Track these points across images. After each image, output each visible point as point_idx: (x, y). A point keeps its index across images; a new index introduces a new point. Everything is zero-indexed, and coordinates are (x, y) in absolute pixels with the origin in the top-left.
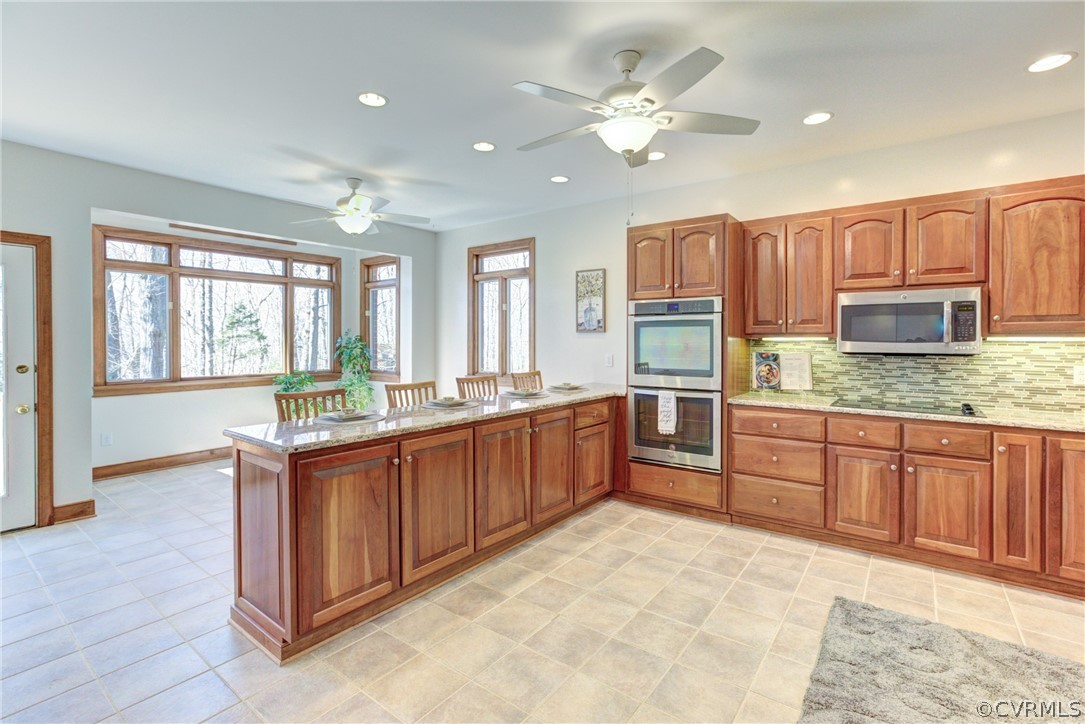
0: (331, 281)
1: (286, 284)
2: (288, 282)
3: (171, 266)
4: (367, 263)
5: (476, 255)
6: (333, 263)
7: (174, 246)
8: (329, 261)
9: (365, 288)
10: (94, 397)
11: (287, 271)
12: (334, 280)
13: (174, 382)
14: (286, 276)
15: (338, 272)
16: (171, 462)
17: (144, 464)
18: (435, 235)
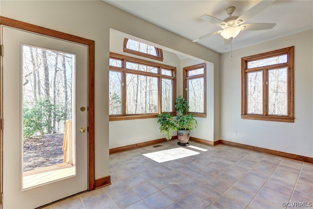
0: (173, 76)
1: (159, 77)
2: (160, 77)
3: (123, 68)
4: (186, 69)
5: (245, 61)
6: (173, 70)
7: (125, 60)
8: (173, 68)
9: (185, 79)
10: (109, 121)
11: (159, 72)
12: (174, 76)
13: (124, 116)
14: (159, 74)
15: (175, 73)
16: (124, 149)
17: (115, 150)
18: (220, 55)
